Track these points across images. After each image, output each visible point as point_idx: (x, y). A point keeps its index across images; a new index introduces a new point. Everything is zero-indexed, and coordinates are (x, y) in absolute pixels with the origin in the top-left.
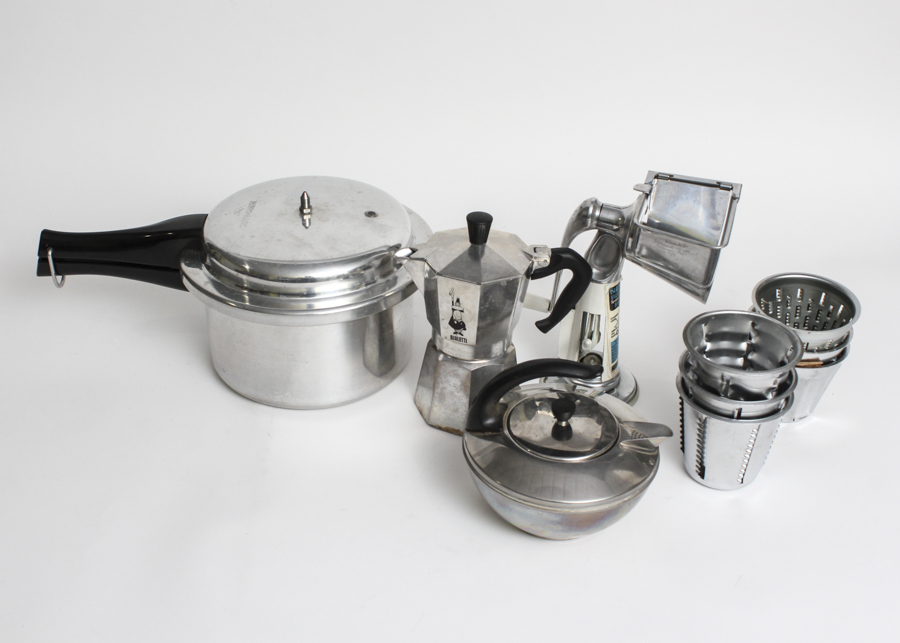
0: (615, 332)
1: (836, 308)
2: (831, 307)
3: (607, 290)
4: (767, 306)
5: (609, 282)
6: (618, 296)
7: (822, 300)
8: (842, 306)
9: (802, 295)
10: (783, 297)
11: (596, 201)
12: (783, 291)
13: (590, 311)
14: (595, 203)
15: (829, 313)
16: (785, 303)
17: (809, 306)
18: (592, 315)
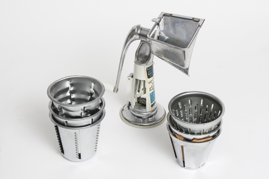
0: (152, 88)
1: (210, 106)
2: (207, 106)
3: (146, 69)
4: (175, 113)
5: (146, 65)
6: (152, 71)
7: (202, 103)
8: (213, 105)
9: (191, 103)
10: (183, 105)
11: (139, 26)
12: (182, 103)
13: (139, 79)
14: (138, 27)
15: (207, 109)
16: (183, 108)
17: (195, 107)
18: (140, 81)
